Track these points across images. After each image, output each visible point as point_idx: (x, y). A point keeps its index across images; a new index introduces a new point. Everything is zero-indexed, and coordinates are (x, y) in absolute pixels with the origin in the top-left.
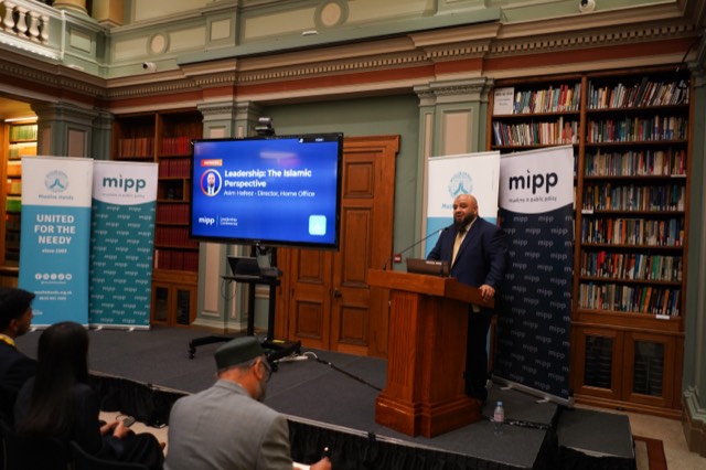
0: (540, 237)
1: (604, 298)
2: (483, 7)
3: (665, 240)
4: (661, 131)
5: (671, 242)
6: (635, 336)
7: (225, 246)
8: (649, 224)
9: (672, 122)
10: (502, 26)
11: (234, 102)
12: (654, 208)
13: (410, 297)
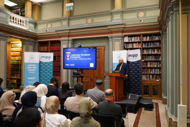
0: (135, 66)
1: (147, 77)
2: (121, 21)
3: (157, 66)
4: (156, 45)
5: (159, 66)
6: (153, 85)
7: (67, 70)
8: (155, 63)
9: (158, 43)
10: (125, 25)
11: (68, 39)
12: (155, 60)
13: (114, 77)
